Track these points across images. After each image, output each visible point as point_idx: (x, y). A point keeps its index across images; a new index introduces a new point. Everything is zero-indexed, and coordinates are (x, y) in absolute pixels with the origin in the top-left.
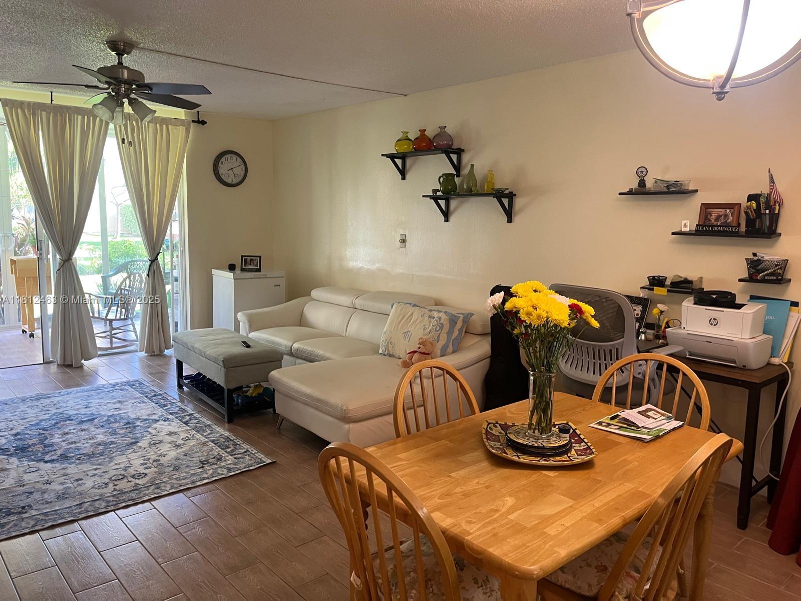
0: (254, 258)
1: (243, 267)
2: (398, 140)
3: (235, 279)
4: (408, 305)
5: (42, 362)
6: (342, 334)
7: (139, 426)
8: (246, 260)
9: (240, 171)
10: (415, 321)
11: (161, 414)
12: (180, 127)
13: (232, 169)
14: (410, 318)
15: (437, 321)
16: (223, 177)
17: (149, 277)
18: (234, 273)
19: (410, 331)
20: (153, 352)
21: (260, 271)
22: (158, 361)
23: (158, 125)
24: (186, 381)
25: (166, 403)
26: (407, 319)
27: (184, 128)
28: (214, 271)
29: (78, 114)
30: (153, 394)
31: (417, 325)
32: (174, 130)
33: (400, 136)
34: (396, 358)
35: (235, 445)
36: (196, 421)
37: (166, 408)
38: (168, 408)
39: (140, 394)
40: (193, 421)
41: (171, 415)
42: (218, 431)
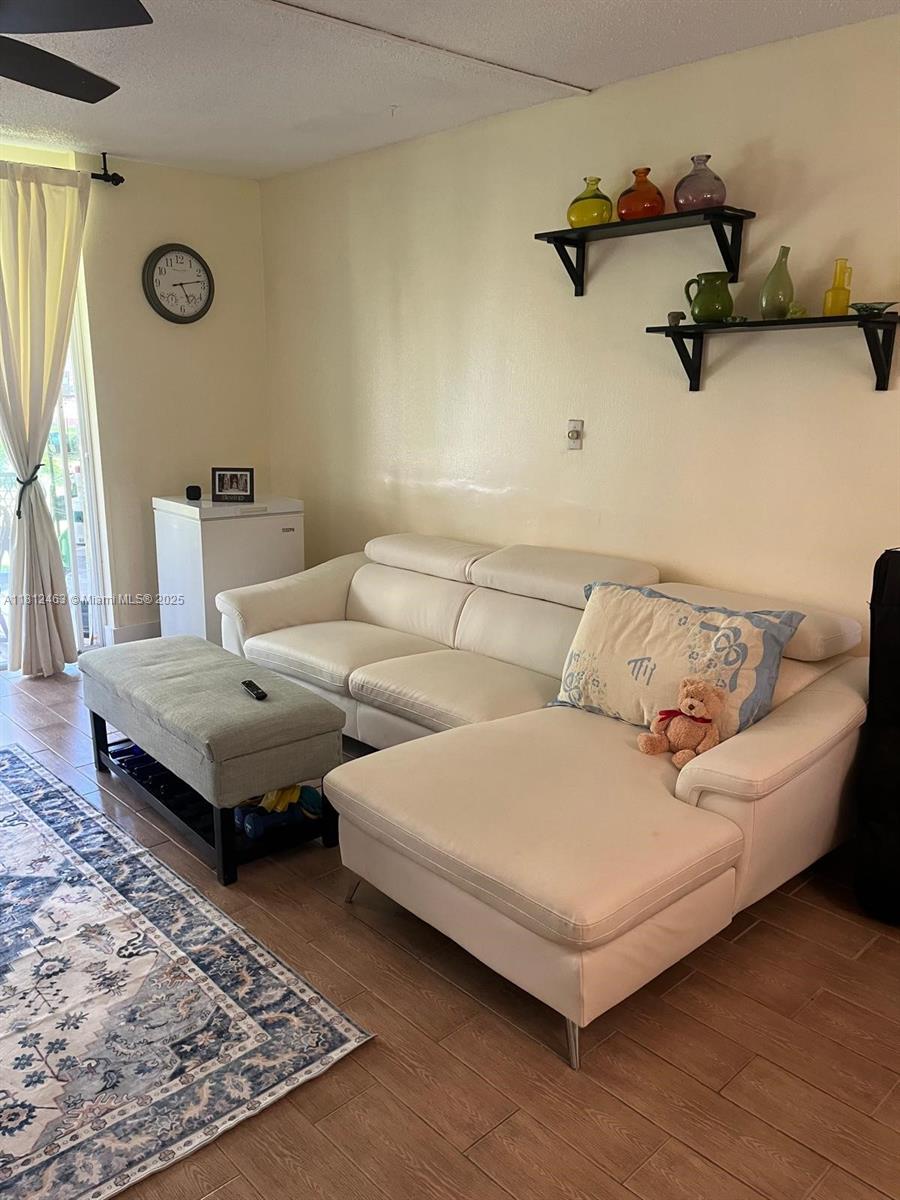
0: (239, 473)
1: (218, 493)
2: (576, 201)
3: (202, 520)
4: (636, 593)
6: (446, 642)
7: (9, 905)
8: (221, 478)
9: (199, 291)
10: (661, 635)
11: (62, 861)
12: (67, 187)
13: (181, 284)
14: (644, 627)
15: (728, 637)
16: (164, 302)
17: (19, 518)
18: (199, 507)
19: (649, 659)
20: (40, 670)
21: (252, 501)
22: (51, 694)
23: (18, 183)
24: (115, 761)
25: (72, 821)
26: (637, 628)
27: (76, 190)
28: (157, 502)
30: (41, 792)
31: (670, 644)
32: (54, 193)
33: (580, 189)
34: (608, 716)
35: (256, 970)
36: (147, 883)
37: (73, 837)
38: (79, 839)
39: (12, 794)
40: (140, 882)
41: (86, 863)
42: (205, 917)
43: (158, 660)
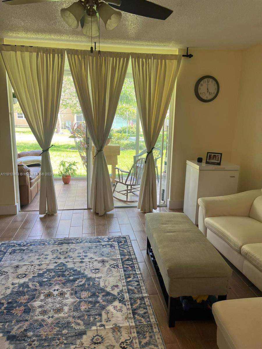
0: (216, 155)
1: (208, 161)
3: (200, 171)
5: (87, 208)
8: (210, 156)
9: (213, 91)
11: (121, 289)
12: (174, 60)
13: (208, 89)
16: (201, 96)
17: (145, 163)
18: (200, 165)
20: (145, 210)
21: (220, 165)
23: (159, 60)
25: (131, 272)
27: (177, 61)
28: (188, 162)
29: (110, 57)
30: (127, 257)
32: (170, 63)
36: (143, 312)
37: (129, 280)
38: (130, 281)
39: (119, 255)
40: (141, 311)
41: (127, 293)
42: (156, 341)
43: (167, 223)
